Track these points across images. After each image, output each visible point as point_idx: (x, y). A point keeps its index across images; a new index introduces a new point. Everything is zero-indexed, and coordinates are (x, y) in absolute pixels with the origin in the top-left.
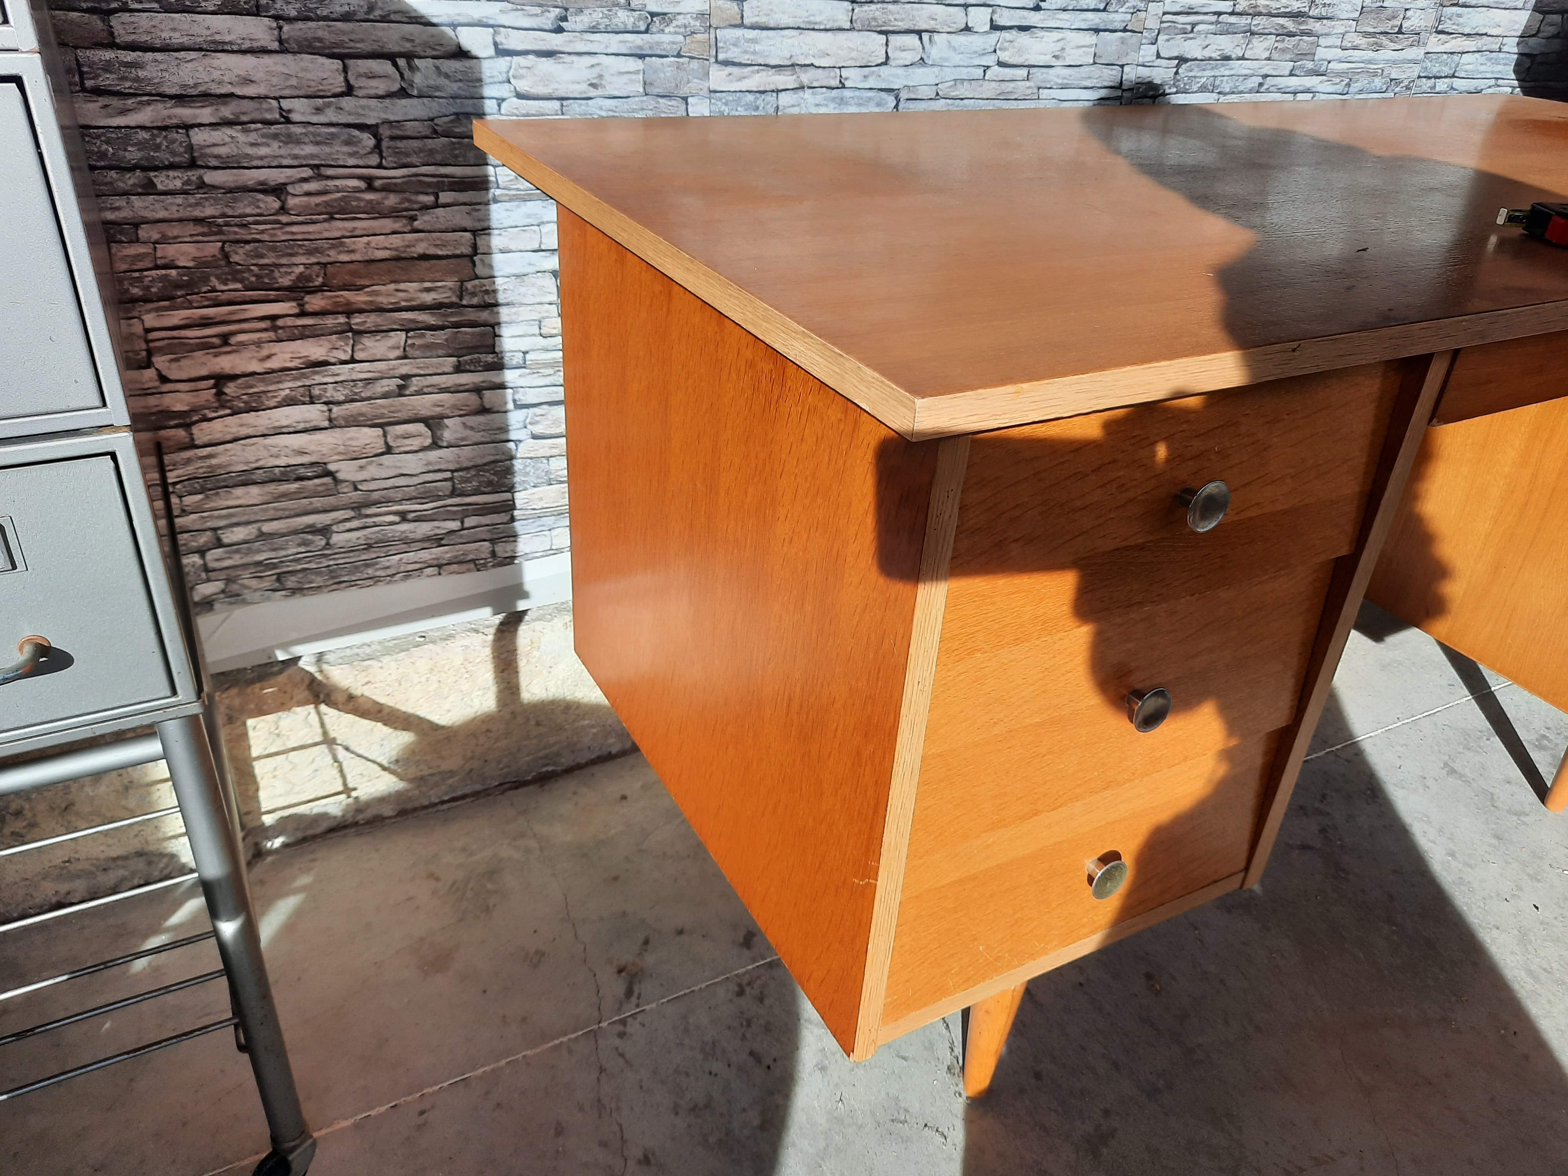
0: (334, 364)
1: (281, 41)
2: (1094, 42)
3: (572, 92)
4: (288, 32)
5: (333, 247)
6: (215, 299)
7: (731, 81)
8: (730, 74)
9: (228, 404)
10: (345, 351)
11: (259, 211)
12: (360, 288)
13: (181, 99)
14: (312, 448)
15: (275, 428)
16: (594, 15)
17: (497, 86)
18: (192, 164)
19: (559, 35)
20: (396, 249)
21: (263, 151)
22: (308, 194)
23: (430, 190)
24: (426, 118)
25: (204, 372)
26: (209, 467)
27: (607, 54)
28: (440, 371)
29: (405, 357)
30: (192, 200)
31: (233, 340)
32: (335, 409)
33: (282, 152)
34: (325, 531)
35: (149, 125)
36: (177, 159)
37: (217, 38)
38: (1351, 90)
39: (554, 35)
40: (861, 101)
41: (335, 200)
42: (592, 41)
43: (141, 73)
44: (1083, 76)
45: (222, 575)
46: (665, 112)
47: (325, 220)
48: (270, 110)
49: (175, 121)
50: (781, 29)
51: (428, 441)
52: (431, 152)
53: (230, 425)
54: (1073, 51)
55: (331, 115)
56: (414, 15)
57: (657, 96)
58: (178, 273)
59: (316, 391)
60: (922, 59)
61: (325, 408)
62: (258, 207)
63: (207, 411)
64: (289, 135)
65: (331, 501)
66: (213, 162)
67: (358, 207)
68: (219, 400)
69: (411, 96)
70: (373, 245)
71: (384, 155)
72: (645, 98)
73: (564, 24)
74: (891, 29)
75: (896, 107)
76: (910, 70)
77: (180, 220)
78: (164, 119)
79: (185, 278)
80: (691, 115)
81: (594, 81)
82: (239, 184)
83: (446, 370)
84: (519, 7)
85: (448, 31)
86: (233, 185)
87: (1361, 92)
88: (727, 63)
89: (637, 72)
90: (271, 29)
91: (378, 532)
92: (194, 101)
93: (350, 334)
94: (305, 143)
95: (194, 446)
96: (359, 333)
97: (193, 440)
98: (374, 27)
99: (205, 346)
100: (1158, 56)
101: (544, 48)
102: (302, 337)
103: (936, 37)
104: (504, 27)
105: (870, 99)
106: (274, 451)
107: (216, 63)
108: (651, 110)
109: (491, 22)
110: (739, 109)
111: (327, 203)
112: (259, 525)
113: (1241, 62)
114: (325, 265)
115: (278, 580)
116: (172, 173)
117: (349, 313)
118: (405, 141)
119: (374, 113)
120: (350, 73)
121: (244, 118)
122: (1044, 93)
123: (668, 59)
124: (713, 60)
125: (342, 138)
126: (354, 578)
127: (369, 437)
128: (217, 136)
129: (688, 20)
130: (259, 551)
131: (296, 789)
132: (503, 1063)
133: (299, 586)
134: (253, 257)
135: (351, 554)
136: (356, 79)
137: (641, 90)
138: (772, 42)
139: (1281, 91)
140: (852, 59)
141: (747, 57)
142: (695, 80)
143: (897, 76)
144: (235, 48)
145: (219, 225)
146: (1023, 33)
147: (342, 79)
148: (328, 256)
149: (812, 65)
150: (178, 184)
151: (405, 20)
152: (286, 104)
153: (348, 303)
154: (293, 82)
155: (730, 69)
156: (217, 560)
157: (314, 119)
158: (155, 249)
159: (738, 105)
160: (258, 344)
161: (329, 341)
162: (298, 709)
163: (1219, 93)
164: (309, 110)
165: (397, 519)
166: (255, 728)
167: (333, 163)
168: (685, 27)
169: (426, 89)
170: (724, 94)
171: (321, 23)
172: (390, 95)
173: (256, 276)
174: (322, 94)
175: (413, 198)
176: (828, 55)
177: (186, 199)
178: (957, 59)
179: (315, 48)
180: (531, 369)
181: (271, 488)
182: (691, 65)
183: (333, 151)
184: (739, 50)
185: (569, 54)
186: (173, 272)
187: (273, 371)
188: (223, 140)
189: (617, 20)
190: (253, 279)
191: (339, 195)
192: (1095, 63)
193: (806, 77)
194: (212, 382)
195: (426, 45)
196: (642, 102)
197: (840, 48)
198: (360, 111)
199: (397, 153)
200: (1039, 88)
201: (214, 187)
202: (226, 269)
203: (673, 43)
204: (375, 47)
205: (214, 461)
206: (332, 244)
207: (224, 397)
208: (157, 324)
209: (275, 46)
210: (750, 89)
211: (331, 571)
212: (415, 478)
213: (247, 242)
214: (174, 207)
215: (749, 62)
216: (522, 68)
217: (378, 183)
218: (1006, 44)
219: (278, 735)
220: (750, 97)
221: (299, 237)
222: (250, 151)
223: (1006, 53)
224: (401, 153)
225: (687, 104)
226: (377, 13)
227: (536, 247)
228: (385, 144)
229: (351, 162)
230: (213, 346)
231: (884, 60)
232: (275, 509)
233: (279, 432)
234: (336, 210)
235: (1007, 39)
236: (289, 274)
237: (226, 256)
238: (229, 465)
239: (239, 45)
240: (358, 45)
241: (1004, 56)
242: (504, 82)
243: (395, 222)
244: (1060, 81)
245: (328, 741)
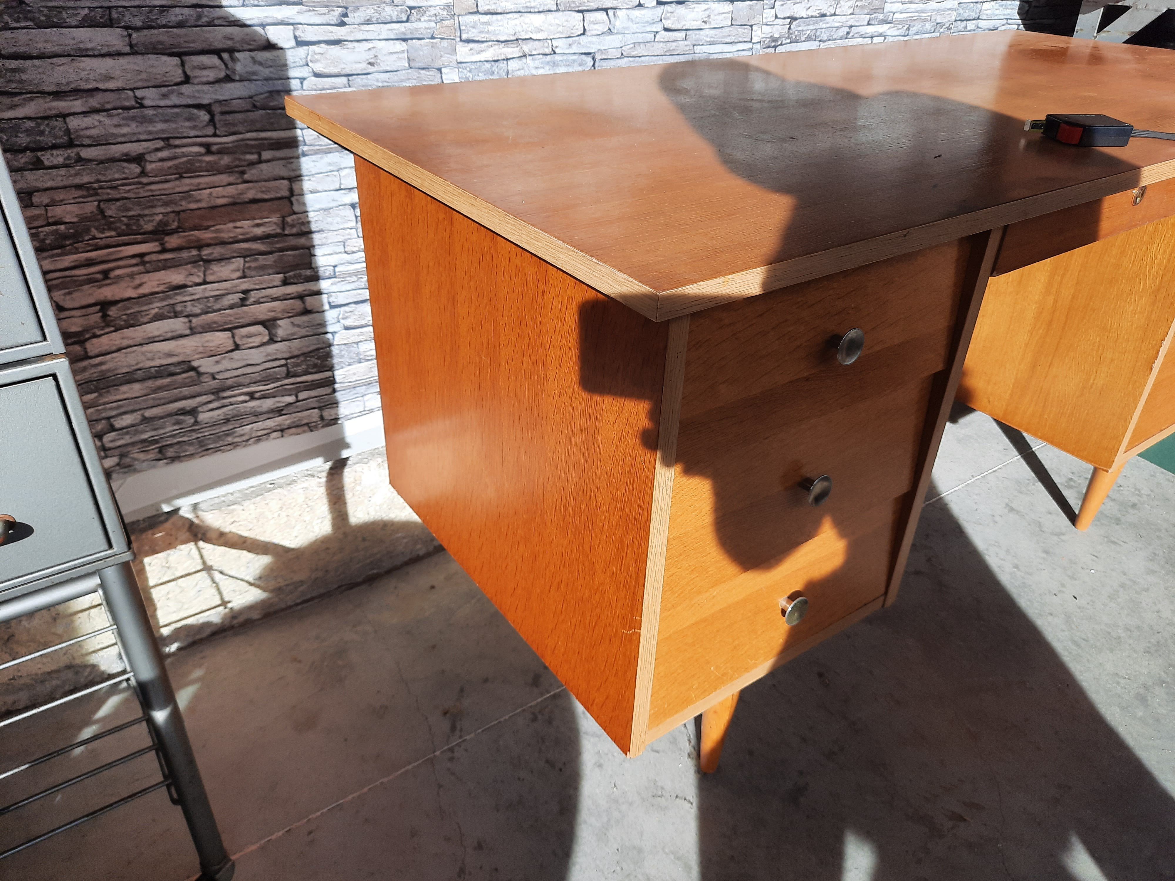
0: (191, 286)
1: (131, 46)
2: (731, 9)
3: (355, 70)
4: (137, 38)
5: (184, 198)
6: (96, 245)
7: (473, 54)
8: (471, 49)
9: (112, 324)
10: (198, 276)
11: (124, 176)
12: (207, 228)
13: (58, 95)
14: (179, 350)
15: (149, 338)
16: (368, 11)
17: (298, 69)
18: (70, 144)
19: (342, 28)
20: (232, 197)
21: (125, 130)
22: (162, 160)
23: (254, 151)
24: (247, 96)
25: (91, 300)
26: (100, 372)
27: (379, 40)
28: (271, 285)
29: (244, 277)
30: (72, 171)
31: (112, 274)
32: (194, 320)
33: (140, 130)
34: (193, 412)
35: (33, 116)
36: (58, 141)
37: (81, 46)
38: (910, 32)
39: (339, 28)
40: (568, 63)
41: (183, 163)
42: (367, 31)
43: (24, 77)
44: (725, 34)
45: (117, 452)
46: (425, 80)
47: (176, 179)
48: (127, 99)
49: (54, 112)
50: (507, 13)
51: (267, 338)
52: (253, 122)
53: (115, 339)
54: (717, 17)
55: (174, 100)
56: (233, 19)
57: (420, 69)
58: (66, 228)
59: (178, 308)
60: (609, 29)
61: (186, 320)
62: (124, 173)
63: (96, 330)
64: (143, 117)
65: (196, 389)
66: (87, 142)
67: (200, 167)
68: (104, 321)
69: (233, 81)
70: (214, 195)
71: (217, 126)
72: (410, 71)
73: (345, 19)
74: (585, 8)
75: (594, 65)
76: (602, 38)
77: (64, 187)
78: (46, 110)
79: (72, 231)
80: (445, 82)
81: (371, 61)
82: (108, 156)
83: (275, 284)
84: (311, 9)
85: (259, 29)
86: (103, 158)
87: (917, 33)
88: (468, 41)
89: (403, 52)
90: (122, 36)
91: (233, 409)
92: (67, 96)
93: (201, 263)
94: (156, 122)
95: (87, 357)
96: (208, 262)
97: (86, 352)
98: (202, 31)
99: (91, 281)
100: (776, 17)
101: (332, 38)
102: (165, 268)
103: (618, 12)
104: (301, 24)
105: (574, 61)
106: (149, 355)
107: (82, 65)
108: (415, 79)
109: (291, 21)
110: (480, 74)
111: (177, 167)
112: (142, 412)
113: (833, 17)
114: (178, 213)
115: (160, 452)
116: (55, 152)
117: (199, 248)
118: (232, 115)
119: (208, 95)
120: (186, 67)
121: (108, 106)
122: (698, 49)
123: (425, 41)
124: (458, 39)
125: (185, 116)
126: (218, 445)
127: (222, 339)
128: (89, 121)
129: (437, 10)
130: (144, 432)
131: (186, 606)
132: (365, 790)
133: (176, 455)
134: (123, 211)
135: (214, 428)
136: (191, 71)
137: (407, 65)
138: (501, 23)
139: (862, 36)
140: (560, 32)
141: (483, 35)
142: (446, 55)
143: (593, 43)
144: (96, 53)
145: (94, 189)
146: (680, 6)
147: (180, 71)
148: (181, 205)
149: (531, 38)
150: (61, 160)
151: (225, 23)
152: (139, 93)
153: (198, 240)
154: (144, 76)
155: (471, 45)
156: (112, 441)
157: (162, 103)
158: (46, 210)
159: (479, 72)
160: (132, 276)
161: (186, 270)
162: (182, 547)
163: (820, 41)
164: (157, 97)
165: (247, 398)
166: (150, 564)
167: (178, 135)
168: (436, 16)
169: (246, 75)
170: (468, 64)
171: (161, 30)
172: (218, 81)
173: (126, 225)
174: (167, 83)
175: (242, 157)
176: (542, 30)
177: (68, 171)
178: (634, 27)
179: (157, 49)
180: (340, 278)
181: (150, 383)
182: (442, 44)
183: (179, 126)
184: (477, 31)
185: (352, 41)
186: (62, 227)
187: (144, 296)
188: (93, 124)
189: (385, 13)
190: (124, 227)
191: (185, 159)
192: (732, 25)
193: (527, 48)
194: (98, 307)
195: (243, 41)
196: (408, 73)
197: (550, 25)
198: (197, 95)
199: (227, 124)
200: (694, 45)
201: (89, 160)
202: (103, 222)
203: (428, 28)
204: (204, 46)
205: (104, 367)
206: (183, 196)
207: (108, 318)
208: (52, 267)
209: (127, 49)
210: (487, 59)
211: (200, 442)
212: (258, 367)
213: (117, 200)
214: (60, 178)
215: (485, 39)
216: (316, 54)
217: (214, 148)
218: (669, 15)
219: (168, 568)
220: (488, 65)
221: (158, 193)
222: (115, 131)
223: (669, 21)
224: (230, 124)
225: (441, 73)
226: (204, 20)
227: (338, 187)
228: (217, 118)
229: (193, 133)
230: (97, 281)
231: (582, 32)
232: (153, 399)
233: (152, 341)
234: (184, 170)
235: (669, 11)
236: (152, 221)
237: (102, 212)
238: (116, 369)
239: (99, 50)
240: (191, 45)
241: (668, 24)
242: (304, 65)
243: (229, 176)
244: (708, 39)
245: (207, 568)
